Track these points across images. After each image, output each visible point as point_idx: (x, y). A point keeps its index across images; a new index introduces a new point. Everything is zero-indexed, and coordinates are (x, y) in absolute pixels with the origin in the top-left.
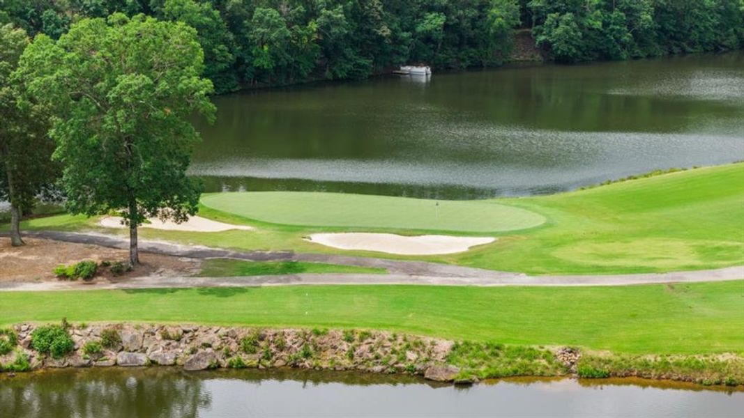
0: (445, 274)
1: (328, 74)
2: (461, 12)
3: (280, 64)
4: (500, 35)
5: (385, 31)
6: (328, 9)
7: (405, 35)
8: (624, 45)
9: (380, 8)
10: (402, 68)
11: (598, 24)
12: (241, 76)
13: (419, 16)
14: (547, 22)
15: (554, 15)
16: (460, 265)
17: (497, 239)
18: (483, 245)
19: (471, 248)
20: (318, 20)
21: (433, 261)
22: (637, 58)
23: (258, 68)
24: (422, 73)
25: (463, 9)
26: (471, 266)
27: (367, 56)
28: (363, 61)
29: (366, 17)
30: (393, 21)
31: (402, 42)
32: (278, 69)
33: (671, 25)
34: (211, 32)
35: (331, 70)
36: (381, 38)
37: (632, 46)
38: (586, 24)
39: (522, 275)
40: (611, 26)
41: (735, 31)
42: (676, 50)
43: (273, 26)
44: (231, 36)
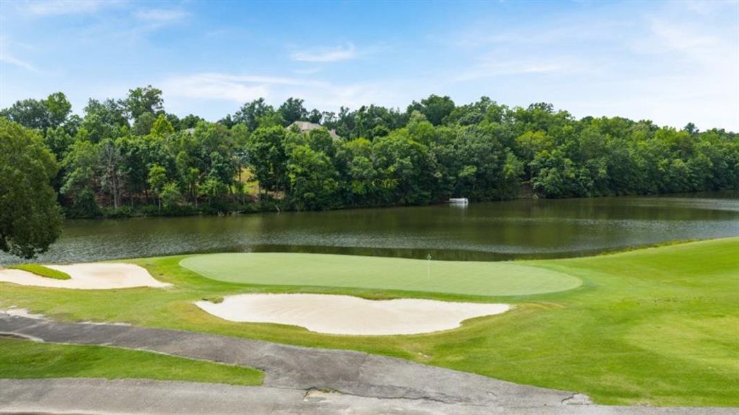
0: (393, 388)
1: (402, 201)
2: (486, 165)
3: (369, 191)
4: (511, 181)
5: (438, 175)
6: (401, 158)
7: (451, 178)
8: (588, 188)
9: (435, 161)
10: (451, 199)
11: (573, 175)
12: (344, 198)
13: (460, 168)
14: (541, 174)
15: (545, 169)
16: (433, 363)
17: (513, 306)
18: (489, 317)
19: (465, 323)
20: (395, 165)
21: (381, 352)
22: (597, 196)
23: (355, 194)
24: (462, 202)
25: (488, 163)
26: (455, 366)
27: (427, 191)
28: (425, 193)
29: (427, 166)
30: (443, 170)
31: (448, 182)
32: (368, 195)
33: (617, 177)
34: (324, 170)
35: (404, 198)
36: (436, 179)
37: (593, 190)
38: (565, 175)
39: (579, 398)
40: (581, 177)
41: (656, 184)
42: (620, 193)
43: (365, 168)
44: (337, 173)
